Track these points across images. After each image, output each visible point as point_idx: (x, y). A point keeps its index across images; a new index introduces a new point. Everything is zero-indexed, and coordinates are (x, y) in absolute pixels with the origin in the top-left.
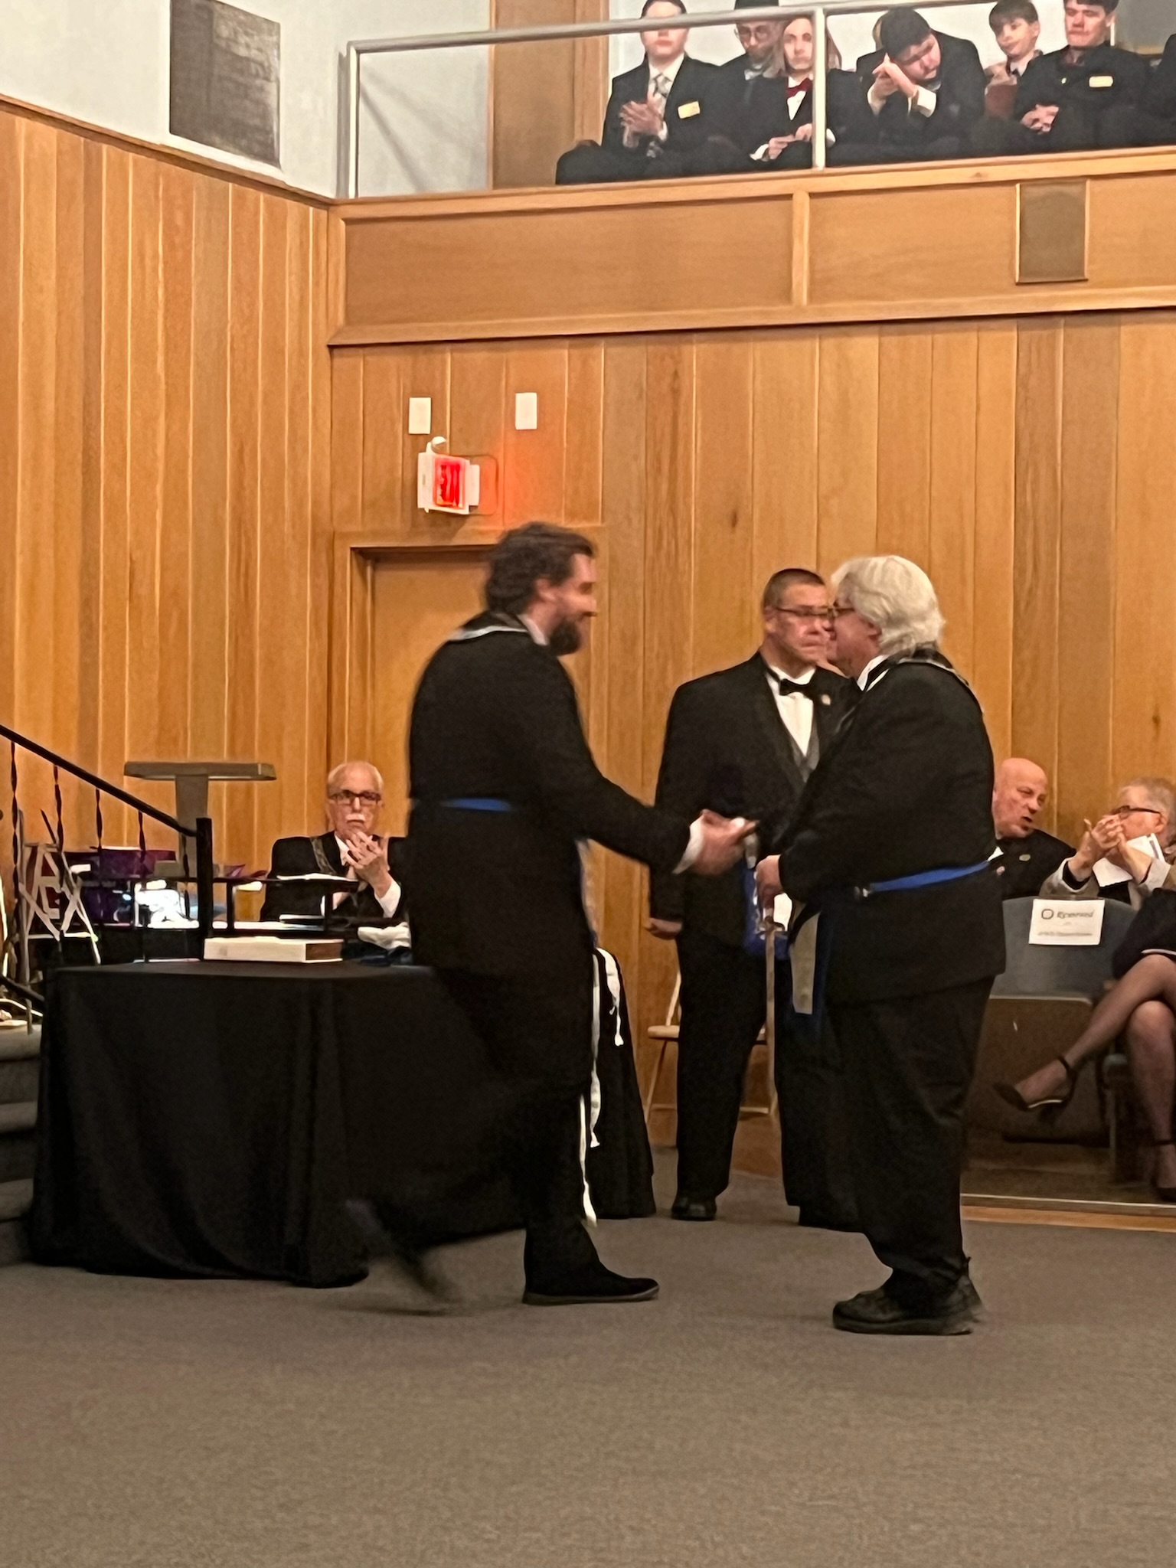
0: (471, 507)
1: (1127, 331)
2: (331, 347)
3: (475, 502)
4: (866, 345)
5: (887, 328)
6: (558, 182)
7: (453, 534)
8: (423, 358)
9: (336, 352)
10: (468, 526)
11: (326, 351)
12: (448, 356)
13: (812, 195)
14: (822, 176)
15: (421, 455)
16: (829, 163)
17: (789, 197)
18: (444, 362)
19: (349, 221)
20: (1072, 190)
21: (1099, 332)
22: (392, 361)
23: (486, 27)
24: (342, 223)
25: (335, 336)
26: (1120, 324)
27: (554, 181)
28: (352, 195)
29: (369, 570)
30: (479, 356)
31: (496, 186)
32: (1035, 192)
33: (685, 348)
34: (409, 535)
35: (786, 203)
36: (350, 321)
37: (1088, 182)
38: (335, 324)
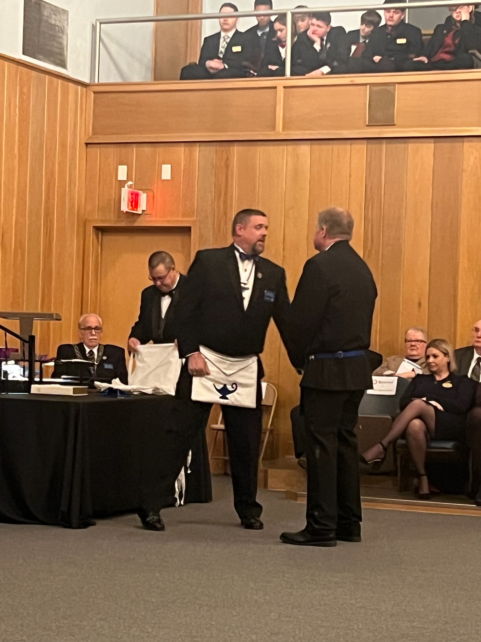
0: (143, 211)
1: (411, 146)
2: (87, 144)
3: (145, 209)
4: (305, 149)
5: (312, 142)
6: (181, 79)
7: (134, 221)
8: (124, 149)
9: (89, 146)
10: (140, 219)
11: (85, 145)
12: (134, 149)
13: (284, 87)
14: (289, 79)
15: (123, 189)
17: (276, 88)
18: (133, 151)
19: (95, 93)
20: (390, 88)
21: (400, 146)
22: (112, 150)
23: (152, 15)
24: (93, 93)
25: (87, 139)
26: (408, 143)
27: (179, 78)
28: (96, 81)
29: (100, 235)
30: (147, 149)
31: (155, 80)
32: (375, 88)
33: (231, 148)
34: (117, 221)
35: (274, 90)
36: (94, 133)
37: (397, 85)
38: (88, 134)
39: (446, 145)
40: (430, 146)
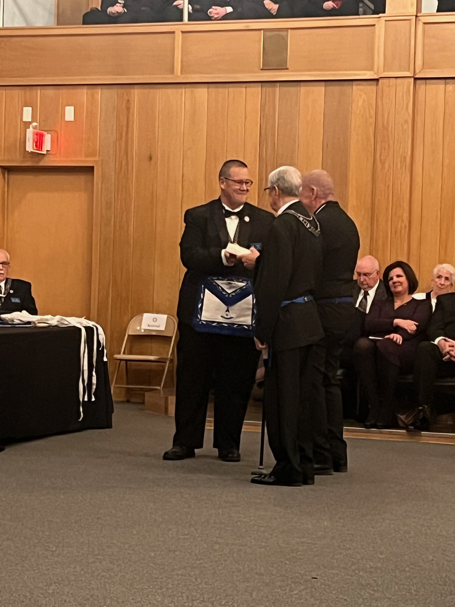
0: (47, 151)
1: (303, 89)
3: (49, 149)
4: (202, 92)
5: (210, 85)
6: (83, 24)
7: (39, 161)
8: (28, 92)
10: (46, 159)
12: (39, 92)
13: (182, 32)
14: (186, 24)
15: (28, 130)
16: (189, 20)
17: (173, 33)
18: (37, 93)
20: (283, 33)
21: (292, 89)
22: (16, 92)
26: (300, 86)
27: (82, 23)
28: (1, 26)
29: (6, 175)
30: (50, 92)
31: (58, 25)
32: (268, 34)
33: (132, 91)
34: (23, 162)
35: (172, 35)
37: (289, 31)
39: (336, 89)
40: (321, 89)
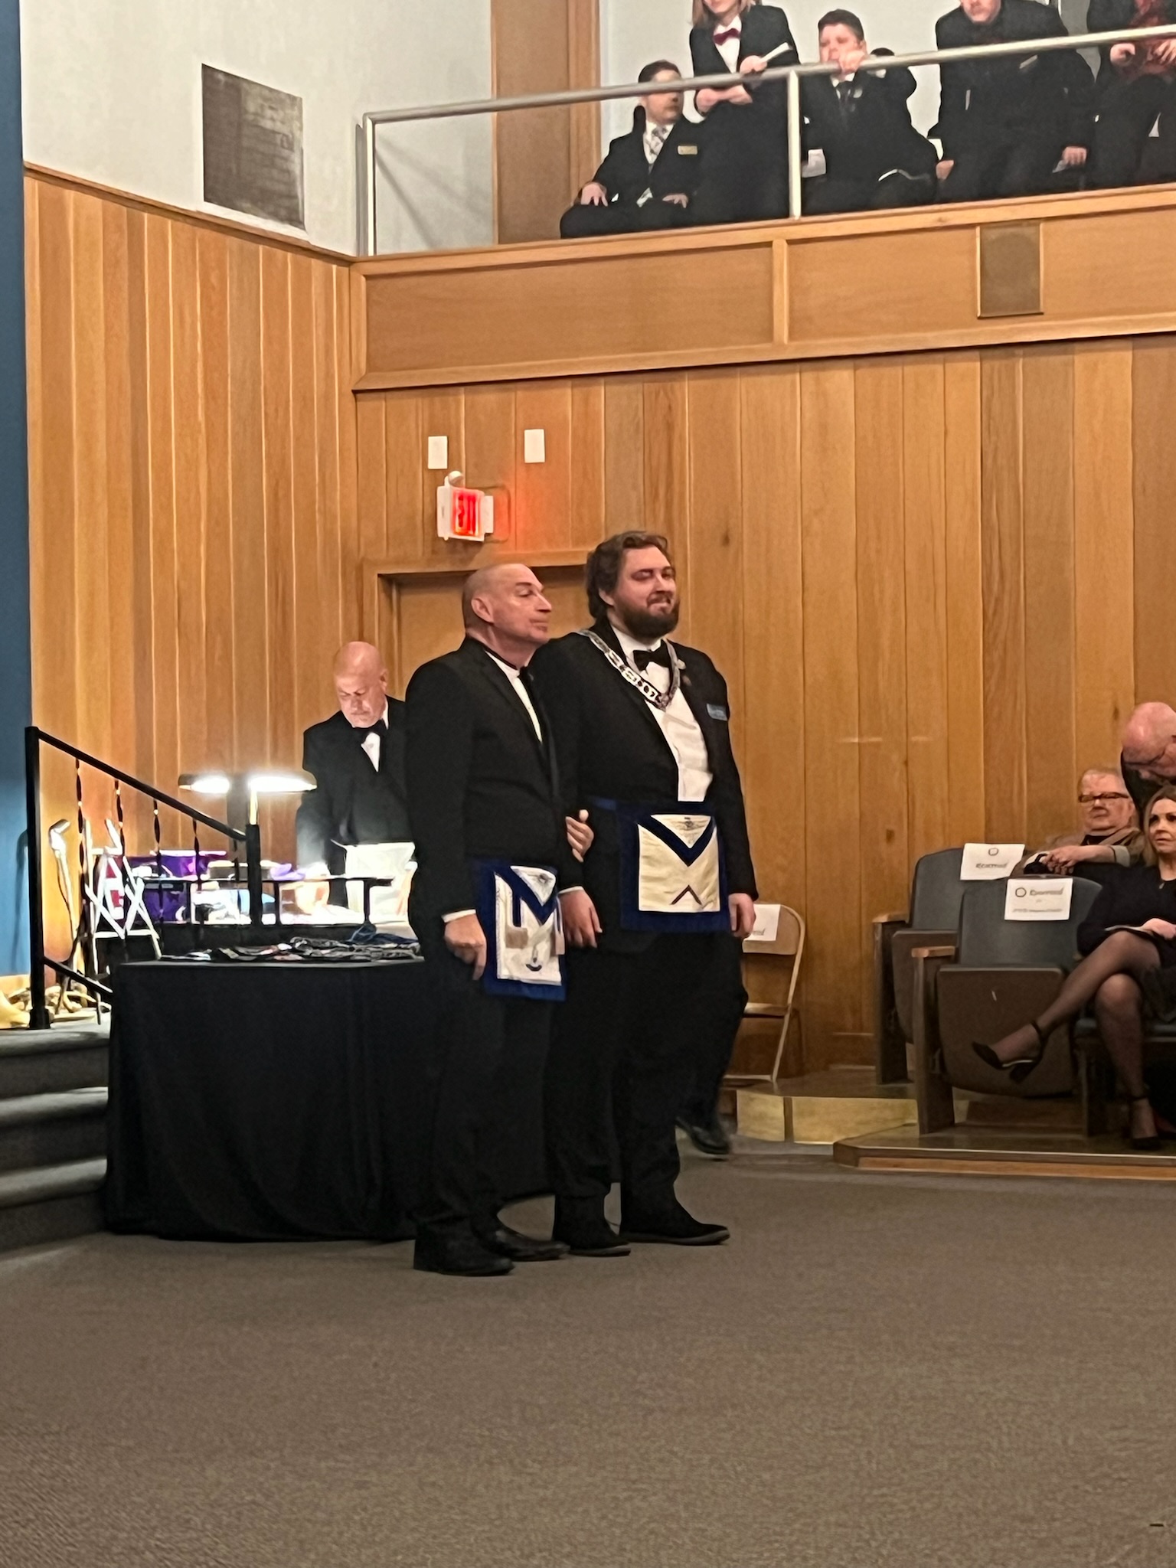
0: (487, 535)
1: (1081, 360)
2: (355, 392)
3: (490, 530)
4: (842, 378)
5: (859, 362)
7: (471, 559)
8: (438, 400)
9: (359, 395)
10: (483, 552)
11: (352, 394)
12: (462, 396)
13: (790, 242)
14: (798, 224)
15: (440, 489)
17: (769, 244)
18: (458, 403)
20: (1028, 231)
21: (1054, 360)
22: (411, 402)
23: (489, 97)
24: (363, 279)
25: (357, 383)
26: (1073, 353)
28: (371, 253)
29: (395, 594)
30: (490, 398)
31: (500, 242)
32: (993, 234)
33: (677, 385)
34: (432, 562)
35: (766, 250)
36: (371, 366)
37: (1042, 226)
38: (359, 369)
39: (1159, 353)
40: (1125, 356)
